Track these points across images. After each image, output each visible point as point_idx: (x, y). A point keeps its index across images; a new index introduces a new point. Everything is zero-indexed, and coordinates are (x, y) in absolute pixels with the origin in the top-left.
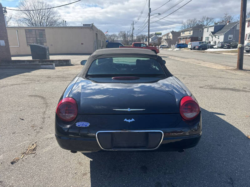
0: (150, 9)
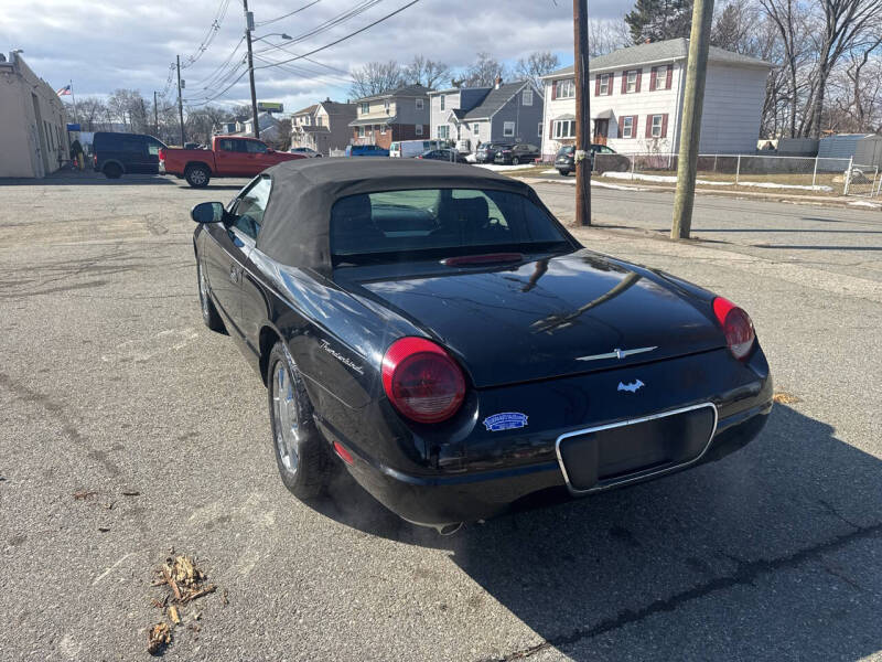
0: (250, 16)
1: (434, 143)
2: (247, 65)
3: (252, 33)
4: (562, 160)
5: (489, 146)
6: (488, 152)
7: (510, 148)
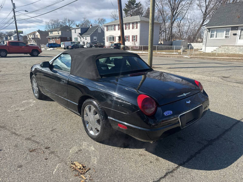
0: (14, 4)
1: (74, 42)
2: (14, 19)
3: (15, 9)
4: (112, 47)
5: (90, 43)
6: (90, 45)
7: (96, 44)
